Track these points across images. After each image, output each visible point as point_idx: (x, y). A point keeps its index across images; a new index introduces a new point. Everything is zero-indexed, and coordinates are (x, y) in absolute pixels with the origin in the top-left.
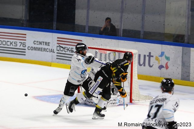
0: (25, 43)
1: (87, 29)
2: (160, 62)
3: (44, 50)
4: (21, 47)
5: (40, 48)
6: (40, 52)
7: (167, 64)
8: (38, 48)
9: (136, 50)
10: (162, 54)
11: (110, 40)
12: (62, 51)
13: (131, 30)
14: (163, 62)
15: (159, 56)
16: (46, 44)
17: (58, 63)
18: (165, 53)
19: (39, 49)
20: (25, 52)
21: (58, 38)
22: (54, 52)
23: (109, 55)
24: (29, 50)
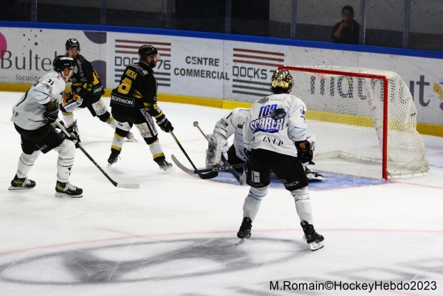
0: (169, 61)
1: (293, 30)
3: (207, 74)
4: (162, 70)
5: (198, 71)
6: (199, 79)
8: (195, 70)
9: (394, 73)
11: (341, 51)
12: (244, 76)
13: (383, 31)
15: (442, 83)
16: (212, 62)
17: (236, 100)
19: (197, 73)
20: (169, 80)
21: (235, 50)
22: (228, 79)
23: (338, 83)
24: (178, 74)
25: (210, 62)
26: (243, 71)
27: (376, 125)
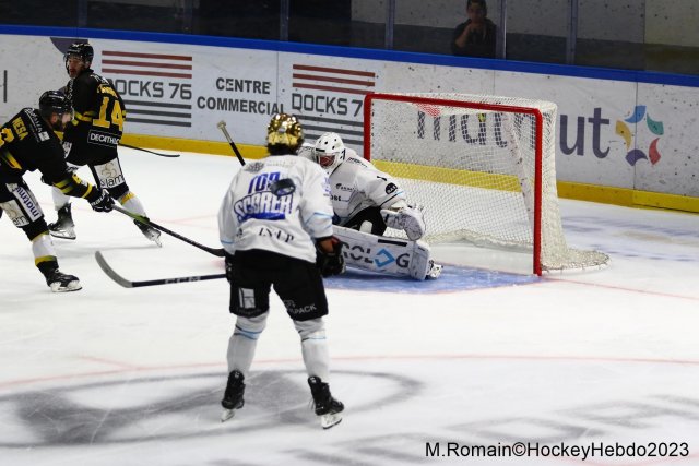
0: (189, 86)
1: (389, 35)
2: (633, 138)
3: (251, 107)
4: (177, 100)
5: (237, 101)
6: (237, 114)
7: (653, 146)
8: (231, 101)
9: (550, 104)
10: (639, 113)
11: (468, 69)
12: (311, 109)
13: (534, 36)
14: (643, 138)
15: (630, 121)
16: (258, 87)
18: (647, 111)
19: (235, 105)
20: (189, 116)
21: (295, 67)
24: (203, 107)
25: (255, 87)
26: (309, 101)
27: (522, 188)
